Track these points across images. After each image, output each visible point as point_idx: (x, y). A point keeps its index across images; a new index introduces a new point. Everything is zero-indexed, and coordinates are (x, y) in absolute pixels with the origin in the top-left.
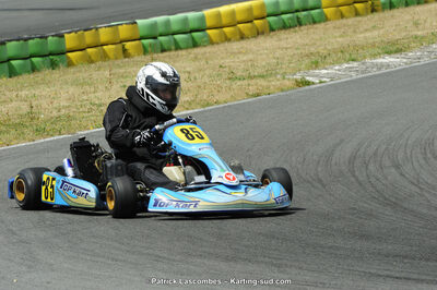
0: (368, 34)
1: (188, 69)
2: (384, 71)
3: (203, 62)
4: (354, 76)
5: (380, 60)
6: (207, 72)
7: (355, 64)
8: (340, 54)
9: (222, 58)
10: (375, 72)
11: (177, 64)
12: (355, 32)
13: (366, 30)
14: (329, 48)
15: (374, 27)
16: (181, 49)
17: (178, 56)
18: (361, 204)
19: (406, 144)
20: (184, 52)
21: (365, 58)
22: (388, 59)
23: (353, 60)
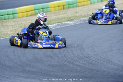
0: (63, 15)
1: (12, 25)
2: (68, 25)
3: (16, 23)
4: (59, 27)
5: (66, 23)
6: (18, 25)
7: (60, 24)
8: (55, 21)
9: (22, 22)
10: (65, 26)
11: (9, 23)
12: (59, 14)
13: (62, 14)
14: (52, 19)
15: (64, 13)
16: (10, 19)
17: (9, 21)
18: (63, 63)
19: (75, 46)
20: (11, 20)
21: (62, 22)
22: (69, 22)
23: (59, 22)
